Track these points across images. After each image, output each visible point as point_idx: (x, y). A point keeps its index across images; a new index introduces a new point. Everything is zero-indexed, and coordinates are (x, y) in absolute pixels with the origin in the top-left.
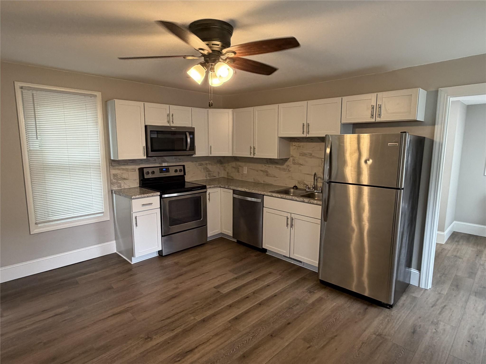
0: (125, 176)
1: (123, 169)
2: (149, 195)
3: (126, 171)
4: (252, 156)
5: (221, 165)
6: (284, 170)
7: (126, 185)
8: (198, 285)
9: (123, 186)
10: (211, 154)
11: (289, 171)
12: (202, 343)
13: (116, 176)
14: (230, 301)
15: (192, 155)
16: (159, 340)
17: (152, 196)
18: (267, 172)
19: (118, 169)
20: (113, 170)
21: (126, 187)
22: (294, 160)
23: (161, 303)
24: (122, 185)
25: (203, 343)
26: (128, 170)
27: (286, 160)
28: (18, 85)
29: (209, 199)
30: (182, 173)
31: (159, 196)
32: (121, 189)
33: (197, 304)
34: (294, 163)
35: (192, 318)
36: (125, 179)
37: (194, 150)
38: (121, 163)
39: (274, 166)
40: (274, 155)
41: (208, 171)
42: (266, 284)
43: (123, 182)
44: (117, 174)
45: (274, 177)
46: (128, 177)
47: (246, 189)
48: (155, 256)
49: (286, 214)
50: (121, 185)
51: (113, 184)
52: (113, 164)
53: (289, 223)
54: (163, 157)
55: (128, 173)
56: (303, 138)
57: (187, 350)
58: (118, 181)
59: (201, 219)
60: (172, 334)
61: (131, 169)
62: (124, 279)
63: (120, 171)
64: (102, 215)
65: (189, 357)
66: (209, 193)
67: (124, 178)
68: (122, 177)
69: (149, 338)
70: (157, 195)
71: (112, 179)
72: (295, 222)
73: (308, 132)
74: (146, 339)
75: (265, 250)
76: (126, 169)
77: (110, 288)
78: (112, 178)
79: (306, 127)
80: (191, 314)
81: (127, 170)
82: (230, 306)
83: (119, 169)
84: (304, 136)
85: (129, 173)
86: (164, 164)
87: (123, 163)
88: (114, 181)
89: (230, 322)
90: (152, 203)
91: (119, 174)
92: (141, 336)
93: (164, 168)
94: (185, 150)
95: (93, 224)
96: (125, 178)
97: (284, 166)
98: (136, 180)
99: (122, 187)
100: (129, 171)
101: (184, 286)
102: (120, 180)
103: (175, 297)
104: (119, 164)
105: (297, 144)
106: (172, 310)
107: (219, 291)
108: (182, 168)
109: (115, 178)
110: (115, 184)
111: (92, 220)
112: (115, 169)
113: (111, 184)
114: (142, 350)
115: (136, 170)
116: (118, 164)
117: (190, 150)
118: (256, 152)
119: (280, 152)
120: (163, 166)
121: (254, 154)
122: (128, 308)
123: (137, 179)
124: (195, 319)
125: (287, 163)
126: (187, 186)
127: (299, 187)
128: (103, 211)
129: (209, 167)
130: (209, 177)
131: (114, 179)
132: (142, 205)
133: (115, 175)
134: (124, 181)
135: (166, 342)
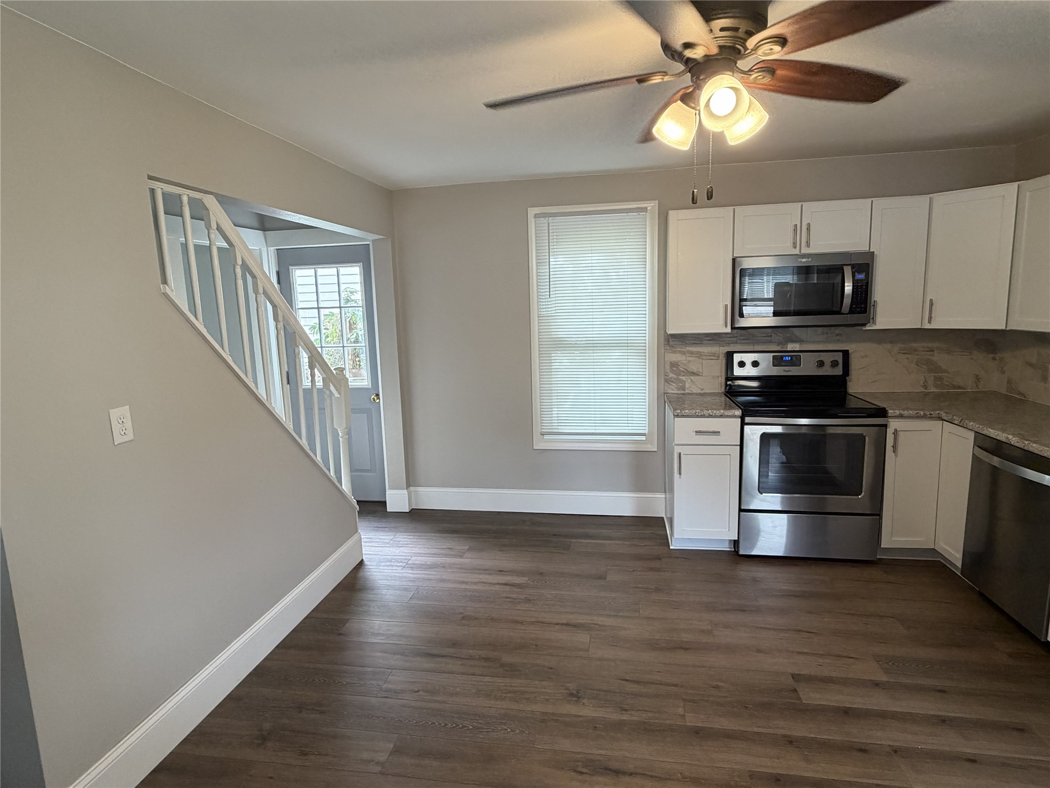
0: (693, 368)
1: (692, 353)
2: (713, 412)
3: (696, 357)
5: (992, 355)
7: (693, 386)
8: (759, 651)
9: (690, 387)
10: (930, 322)
12: (650, 774)
13: (675, 367)
14: (800, 729)
15: (864, 325)
16: (588, 711)
17: (721, 416)
19: (680, 352)
20: (672, 354)
21: (695, 390)
23: (653, 645)
24: (687, 385)
25: (652, 776)
26: (702, 355)
28: (532, 211)
29: (895, 447)
30: (839, 371)
31: (740, 419)
32: (684, 394)
33: (717, 687)
35: (680, 711)
36: (693, 374)
37: (865, 312)
38: (689, 340)
41: (933, 368)
42: (969, 751)
43: (689, 381)
44: (678, 362)
46: (701, 371)
47: (1010, 437)
48: (725, 548)
50: (684, 385)
51: (668, 383)
52: (671, 343)
54: (791, 329)
55: (701, 361)
57: (615, 765)
58: (679, 377)
59: (860, 495)
60: (615, 716)
61: (708, 353)
62: (634, 571)
63: (684, 356)
64: (644, 438)
65: (600, 779)
66: (896, 430)
67: (693, 371)
68: (688, 369)
69: (575, 697)
70: (734, 416)
71: (666, 372)
74: (572, 695)
76: (697, 354)
77: (602, 577)
78: (668, 367)
80: (684, 700)
81: (700, 355)
82: (790, 741)
83: (684, 353)
85: (704, 361)
86: (790, 347)
87: (693, 340)
88: (671, 375)
89: (752, 775)
90: (719, 432)
91: (681, 363)
92: (569, 685)
93: (788, 356)
94: (839, 312)
95: (626, 453)
96: (695, 372)
98: (718, 377)
99: (686, 390)
100: (704, 357)
101: (725, 636)
102: (684, 376)
103: (686, 649)
104: (683, 342)
106: (659, 672)
107: (795, 691)
108: (839, 357)
109: (673, 370)
110: (672, 382)
111: (624, 445)
112: (674, 352)
113: (666, 381)
114: (549, 709)
115: (719, 356)
116: (681, 343)
117: (852, 311)
120: (788, 349)
122: (595, 624)
123: (721, 376)
124: (684, 716)
126: (852, 404)
128: (646, 432)
129: (937, 357)
130: (936, 386)
131: (671, 372)
132: (696, 432)
133: (674, 365)
134: (692, 378)
135: (593, 724)
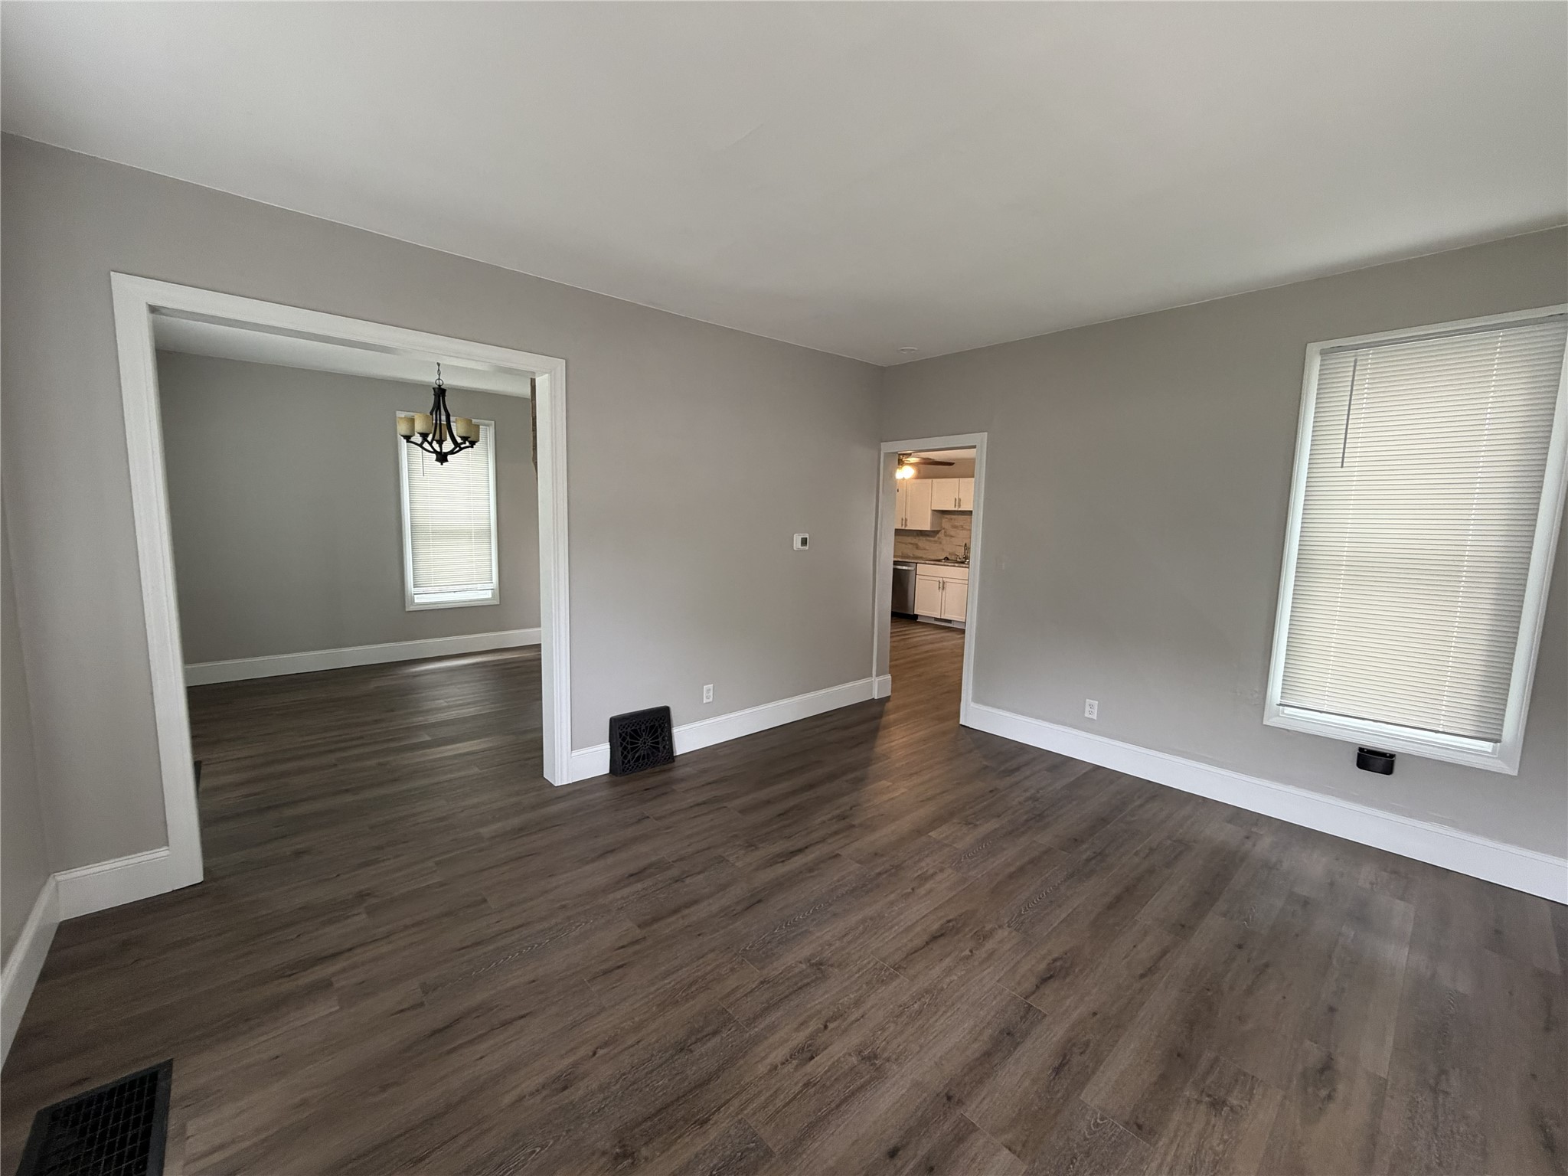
4: (903, 528)
6: (935, 542)
11: (940, 543)
18: (917, 544)
22: (945, 532)
27: (938, 532)
34: (946, 536)
39: (924, 539)
40: (927, 527)
45: (925, 549)
49: (937, 579)
53: (941, 586)
56: (955, 511)
72: (948, 586)
73: (959, 506)
75: (916, 616)
79: (958, 501)
84: (956, 509)
97: (936, 538)
105: (948, 516)
118: (908, 524)
119: (932, 524)
121: (906, 525)
125: (940, 535)
127: (949, 558)
